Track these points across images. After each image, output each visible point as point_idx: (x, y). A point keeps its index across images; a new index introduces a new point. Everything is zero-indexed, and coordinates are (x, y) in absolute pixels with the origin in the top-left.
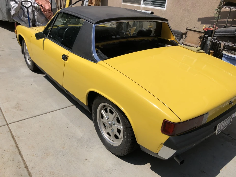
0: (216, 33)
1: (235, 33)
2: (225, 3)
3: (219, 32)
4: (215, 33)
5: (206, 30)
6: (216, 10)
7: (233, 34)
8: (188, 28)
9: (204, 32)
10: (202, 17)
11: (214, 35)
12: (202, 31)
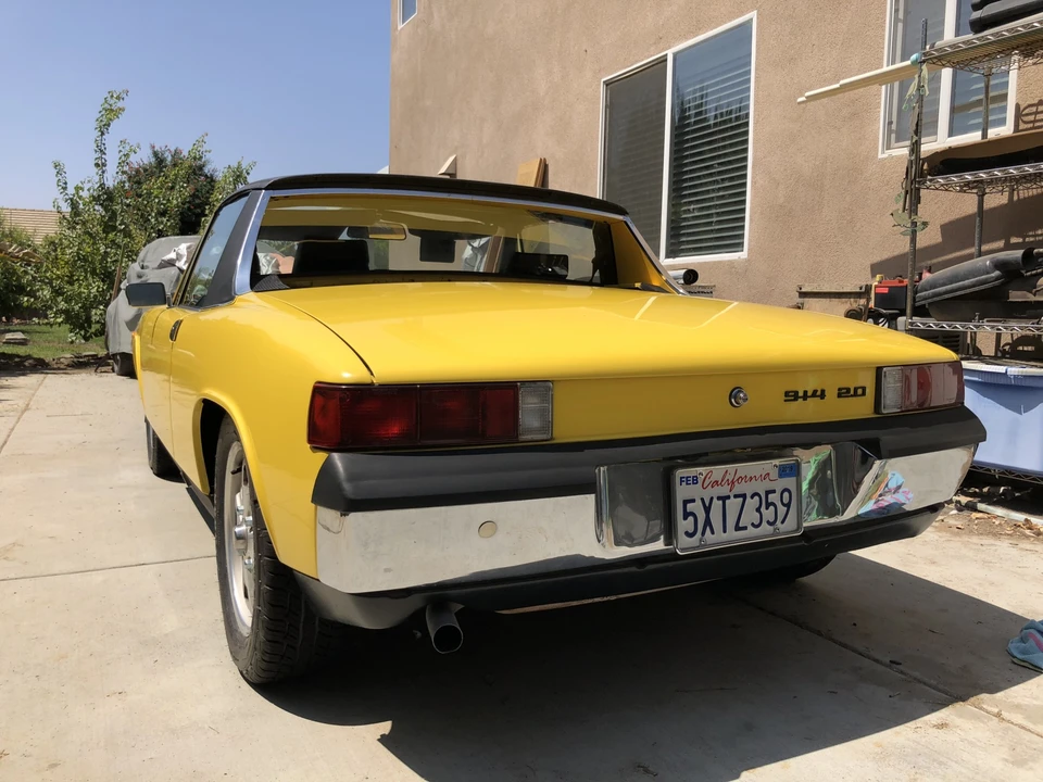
0: (921, 291)
1: (993, 275)
2: (928, 165)
3: (933, 286)
4: (916, 292)
5: (886, 290)
6: (897, 201)
7: (986, 279)
8: (803, 290)
9: (863, 290)
10: (886, 255)
11: (914, 299)
12: (858, 290)
